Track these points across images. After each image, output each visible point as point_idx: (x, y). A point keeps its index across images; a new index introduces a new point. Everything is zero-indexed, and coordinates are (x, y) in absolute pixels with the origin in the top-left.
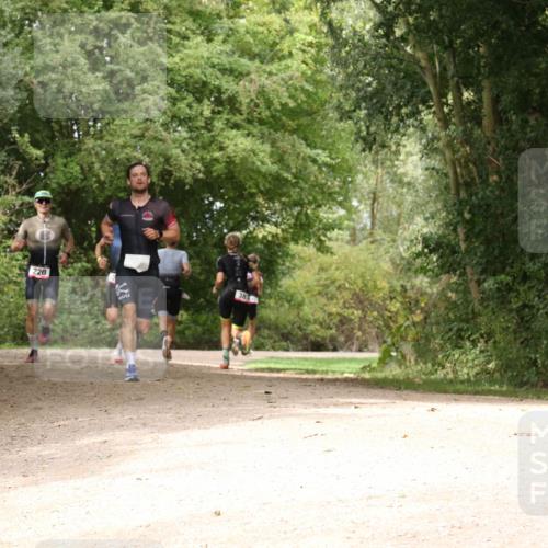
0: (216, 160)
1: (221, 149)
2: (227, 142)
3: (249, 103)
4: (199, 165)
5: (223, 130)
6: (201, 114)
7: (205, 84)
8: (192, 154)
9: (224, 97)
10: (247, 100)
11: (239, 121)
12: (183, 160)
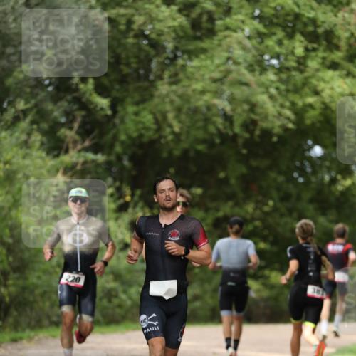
0: (311, 106)
1: (317, 93)
2: (321, 85)
3: (348, 39)
4: (288, 113)
5: (317, 70)
6: (293, 53)
7: (297, 16)
8: (280, 100)
9: (320, 30)
10: (347, 35)
11: (337, 60)
12: (271, 108)
